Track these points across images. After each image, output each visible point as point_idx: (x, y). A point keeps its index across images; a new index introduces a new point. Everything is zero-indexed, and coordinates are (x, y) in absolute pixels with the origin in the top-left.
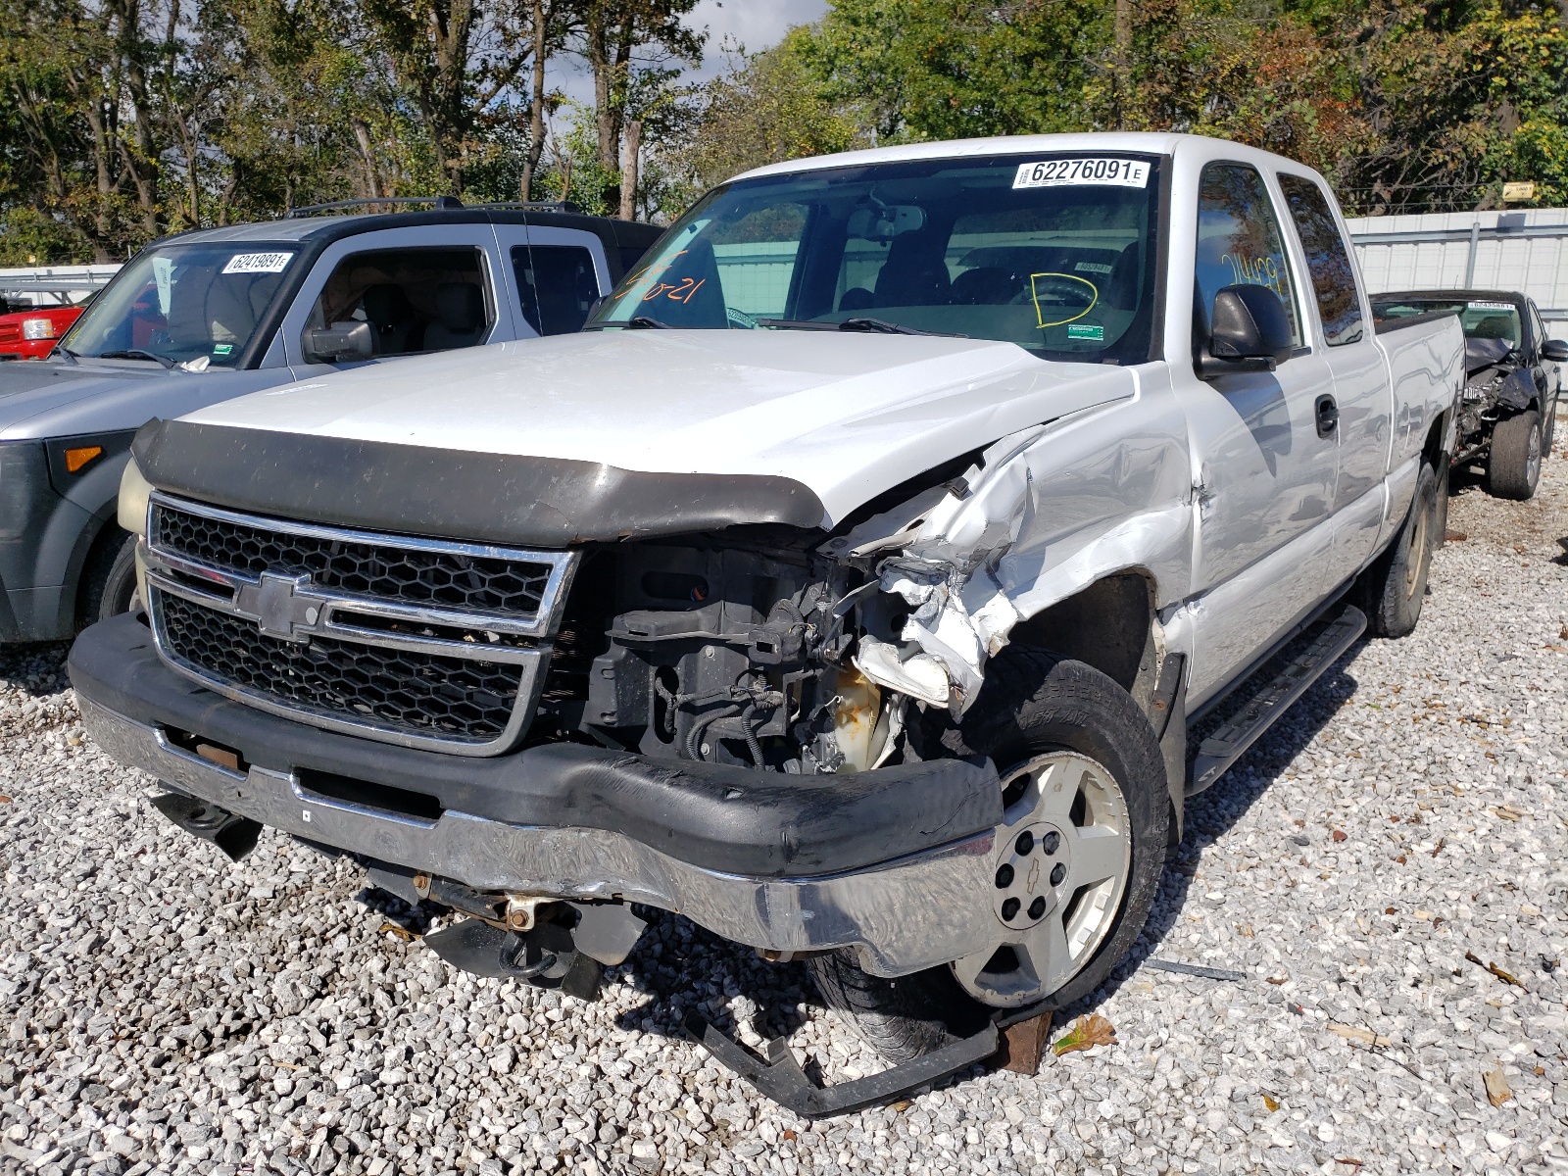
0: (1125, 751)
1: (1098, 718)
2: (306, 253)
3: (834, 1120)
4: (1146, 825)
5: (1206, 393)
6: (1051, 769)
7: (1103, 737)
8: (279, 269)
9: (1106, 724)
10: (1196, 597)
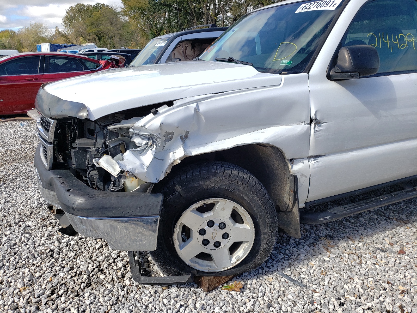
0: (253, 203)
1: (239, 191)
2: (171, 41)
3: (146, 286)
4: (265, 229)
5: (333, 85)
6: (220, 203)
7: (242, 197)
8: (163, 45)
9: (243, 193)
10: (316, 157)
